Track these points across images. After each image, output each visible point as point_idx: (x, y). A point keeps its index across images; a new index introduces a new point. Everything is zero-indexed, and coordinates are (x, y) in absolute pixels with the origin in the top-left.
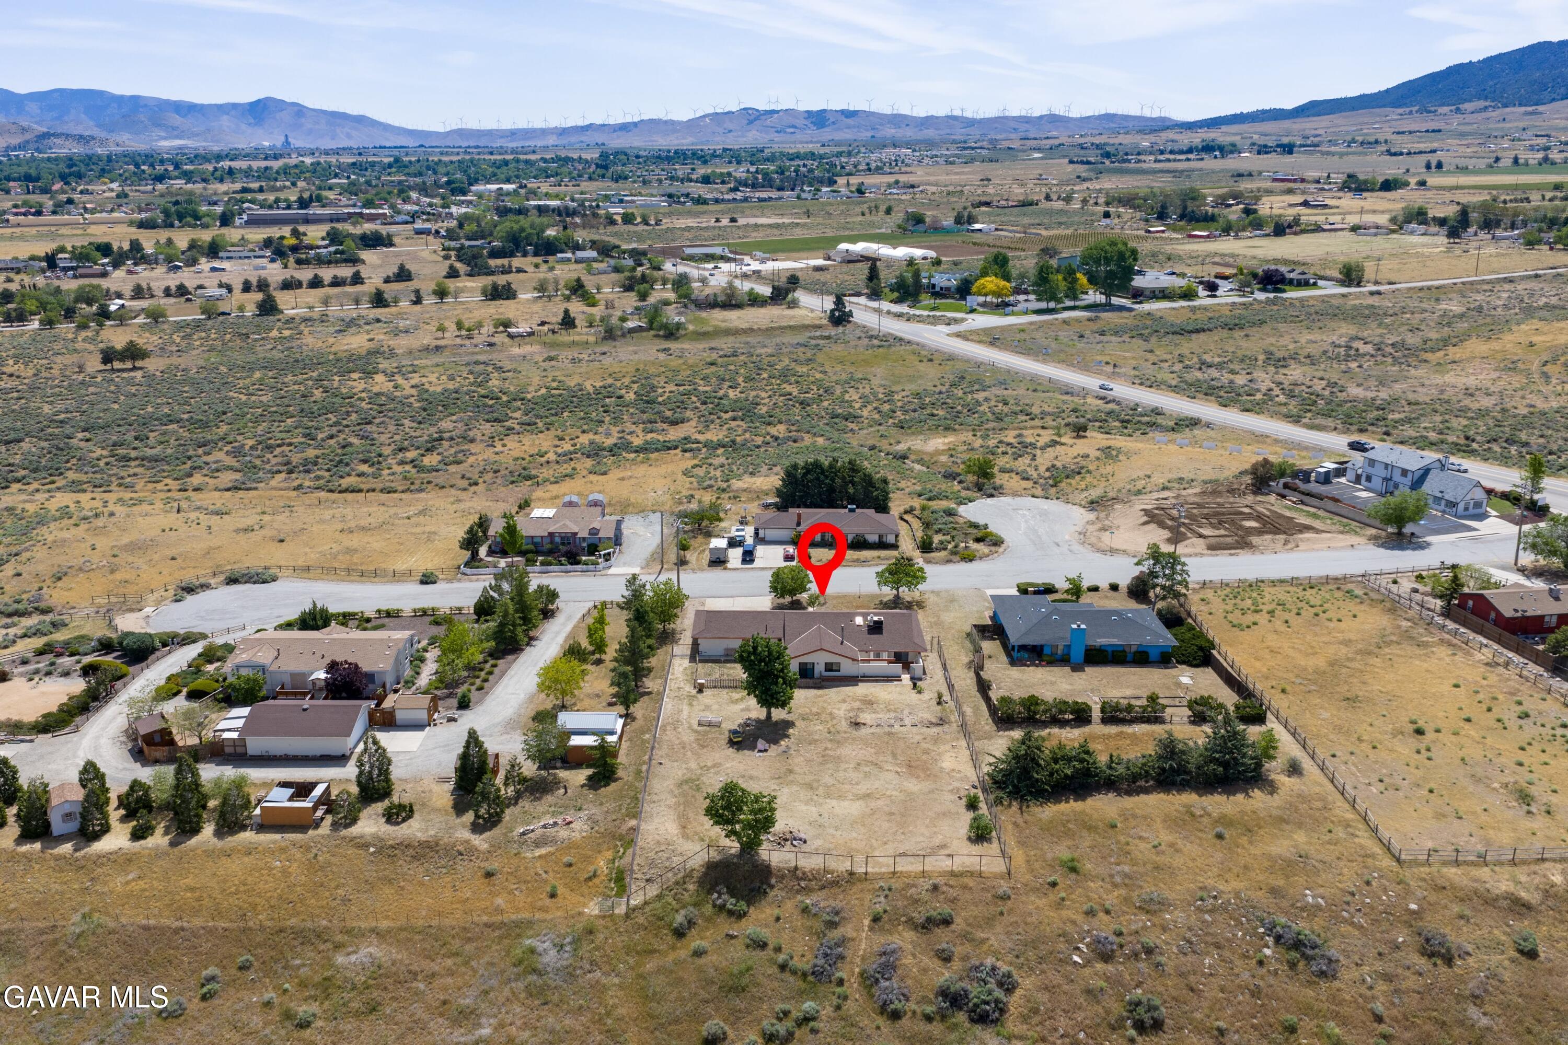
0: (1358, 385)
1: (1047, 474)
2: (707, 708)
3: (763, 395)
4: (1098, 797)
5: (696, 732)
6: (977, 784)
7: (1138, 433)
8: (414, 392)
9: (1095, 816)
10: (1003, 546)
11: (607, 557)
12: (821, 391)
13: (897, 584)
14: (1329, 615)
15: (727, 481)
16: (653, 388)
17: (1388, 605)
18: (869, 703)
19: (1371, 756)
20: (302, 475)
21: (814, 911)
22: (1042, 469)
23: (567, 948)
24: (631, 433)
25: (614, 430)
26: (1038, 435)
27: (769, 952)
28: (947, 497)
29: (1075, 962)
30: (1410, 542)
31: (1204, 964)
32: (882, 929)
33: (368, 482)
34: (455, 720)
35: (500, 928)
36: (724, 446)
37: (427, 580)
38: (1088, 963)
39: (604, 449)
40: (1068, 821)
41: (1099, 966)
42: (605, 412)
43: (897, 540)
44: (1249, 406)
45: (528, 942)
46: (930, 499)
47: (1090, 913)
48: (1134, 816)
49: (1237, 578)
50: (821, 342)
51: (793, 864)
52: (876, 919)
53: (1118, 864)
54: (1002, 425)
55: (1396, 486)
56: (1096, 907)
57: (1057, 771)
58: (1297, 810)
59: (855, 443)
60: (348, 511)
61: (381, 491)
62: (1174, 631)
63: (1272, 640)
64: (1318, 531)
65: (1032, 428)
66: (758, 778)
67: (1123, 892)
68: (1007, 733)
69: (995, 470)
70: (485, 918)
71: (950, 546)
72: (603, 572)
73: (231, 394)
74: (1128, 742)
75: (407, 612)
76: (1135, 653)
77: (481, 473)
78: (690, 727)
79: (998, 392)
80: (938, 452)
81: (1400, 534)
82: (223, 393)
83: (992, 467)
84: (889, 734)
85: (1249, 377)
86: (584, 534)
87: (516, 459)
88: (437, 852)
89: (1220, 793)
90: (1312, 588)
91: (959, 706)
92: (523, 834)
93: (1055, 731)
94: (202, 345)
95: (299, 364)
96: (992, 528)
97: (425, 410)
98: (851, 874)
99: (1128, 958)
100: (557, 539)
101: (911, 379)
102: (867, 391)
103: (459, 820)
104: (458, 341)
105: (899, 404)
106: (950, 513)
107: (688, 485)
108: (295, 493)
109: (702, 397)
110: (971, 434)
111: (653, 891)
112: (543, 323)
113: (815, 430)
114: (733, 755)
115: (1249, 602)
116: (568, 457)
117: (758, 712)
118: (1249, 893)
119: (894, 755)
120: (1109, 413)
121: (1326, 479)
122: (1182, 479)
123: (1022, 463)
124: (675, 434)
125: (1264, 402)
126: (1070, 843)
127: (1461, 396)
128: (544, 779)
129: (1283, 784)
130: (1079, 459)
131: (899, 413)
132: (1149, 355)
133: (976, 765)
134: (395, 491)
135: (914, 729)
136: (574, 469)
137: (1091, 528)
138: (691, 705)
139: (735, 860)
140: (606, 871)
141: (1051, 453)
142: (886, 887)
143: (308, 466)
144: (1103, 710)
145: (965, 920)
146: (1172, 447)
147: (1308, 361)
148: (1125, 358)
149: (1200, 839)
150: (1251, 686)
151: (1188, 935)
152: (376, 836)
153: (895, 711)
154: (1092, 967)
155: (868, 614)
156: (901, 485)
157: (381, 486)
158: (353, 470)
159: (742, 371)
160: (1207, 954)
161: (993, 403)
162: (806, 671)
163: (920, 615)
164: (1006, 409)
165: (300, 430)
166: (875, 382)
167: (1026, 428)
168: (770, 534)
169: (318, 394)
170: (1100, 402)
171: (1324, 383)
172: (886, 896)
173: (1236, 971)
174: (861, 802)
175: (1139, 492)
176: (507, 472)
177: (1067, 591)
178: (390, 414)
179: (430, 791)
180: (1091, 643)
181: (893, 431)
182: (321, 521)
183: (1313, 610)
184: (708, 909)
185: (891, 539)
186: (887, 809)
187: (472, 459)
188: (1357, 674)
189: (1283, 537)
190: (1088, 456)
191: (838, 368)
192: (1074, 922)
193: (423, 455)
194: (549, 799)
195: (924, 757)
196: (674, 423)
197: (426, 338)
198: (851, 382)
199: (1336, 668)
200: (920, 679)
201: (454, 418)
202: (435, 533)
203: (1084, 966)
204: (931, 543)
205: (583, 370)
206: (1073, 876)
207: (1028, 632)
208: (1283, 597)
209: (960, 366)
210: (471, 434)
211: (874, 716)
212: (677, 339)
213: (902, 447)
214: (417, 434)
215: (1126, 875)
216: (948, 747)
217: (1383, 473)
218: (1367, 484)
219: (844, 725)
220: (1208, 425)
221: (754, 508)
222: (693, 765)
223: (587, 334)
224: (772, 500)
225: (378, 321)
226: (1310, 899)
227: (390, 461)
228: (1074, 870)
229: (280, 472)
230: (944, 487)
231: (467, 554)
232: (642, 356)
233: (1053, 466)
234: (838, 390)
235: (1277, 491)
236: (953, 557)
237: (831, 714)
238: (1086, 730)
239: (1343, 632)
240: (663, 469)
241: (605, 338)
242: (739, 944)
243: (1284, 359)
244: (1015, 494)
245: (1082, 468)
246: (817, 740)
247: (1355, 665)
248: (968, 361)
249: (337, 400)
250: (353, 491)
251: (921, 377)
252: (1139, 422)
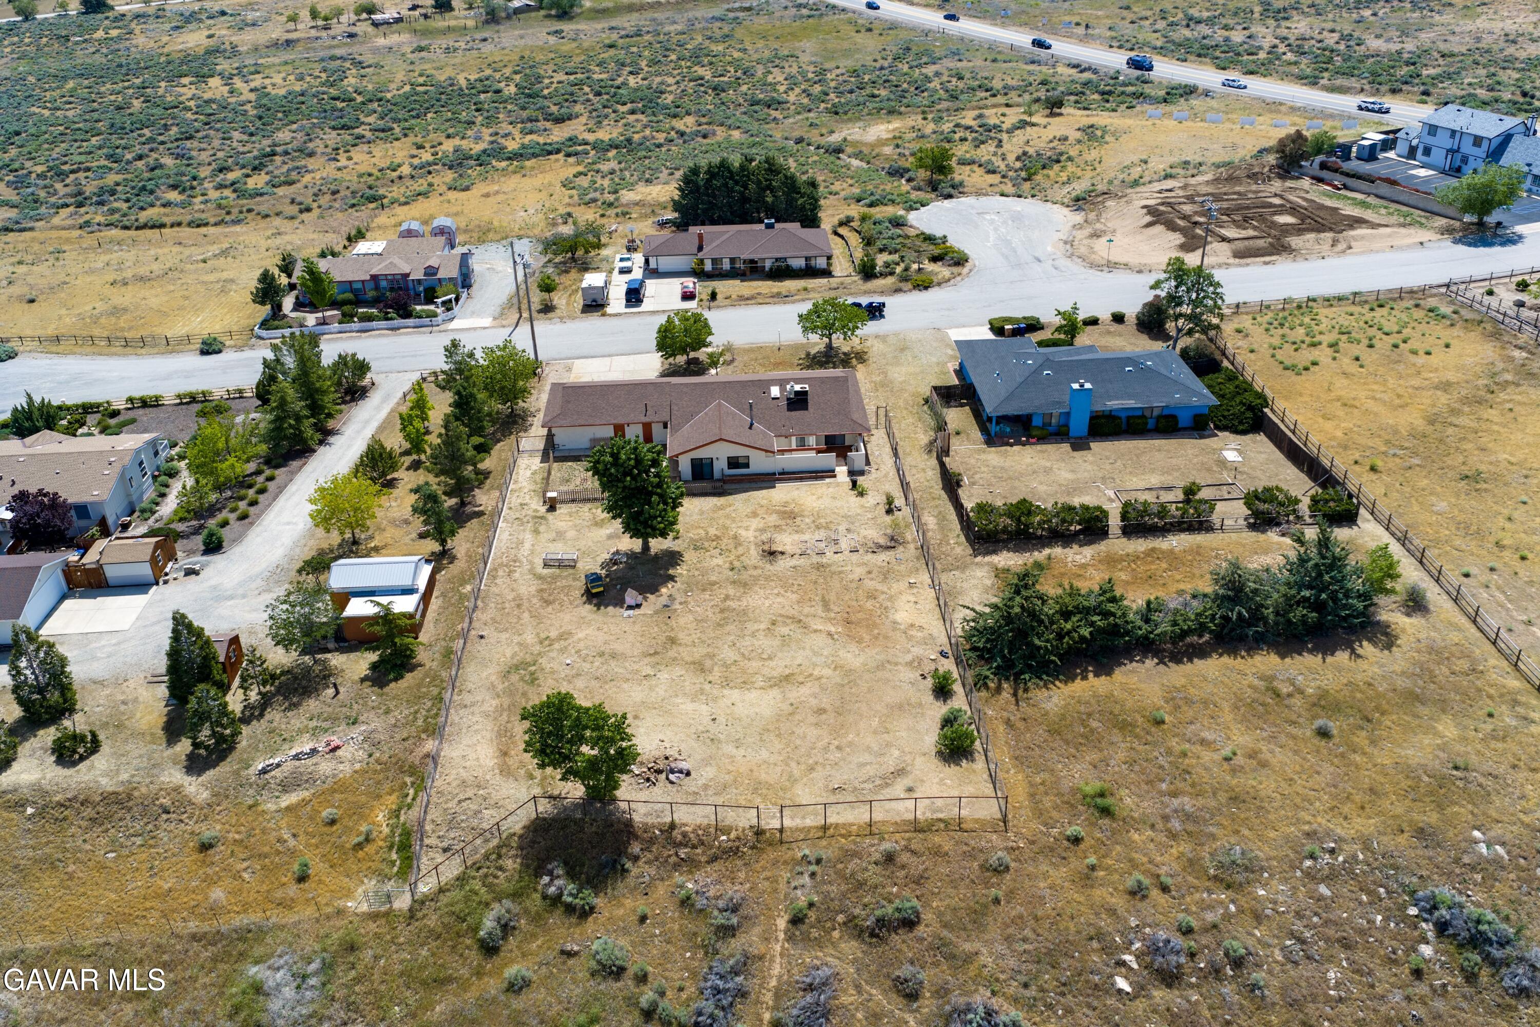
0: (1377, 37)
1: (1018, 165)
2: (560, 535)
3: (670, 80)
4: (1130, 666)
5: (540, 577)
6: (947, 649)
7: (1123, 107)
8: (252, 96)
9: (1129, 704)
10: (968, 265)
11: (448, 306)
12: (739, 74)
13: (828, 329)
14: (1413, 344)
15: (616, 192)
16: (539, 79)
17: (1489, 327)
18: (790, 515)
19: (1522, 573)
20: (93, 208)
21: (699, 906)
22: (1011, 158)
23: (313, 981)
24: (506, 135)
25: (486, 133)
26: (1003, 115)
27: (627, 983)
28: (893, 201)
29: (1120, 991)
30: (1495, 235)
31: (1327, 981)
32: (806, 938)
33: (173, 214)
34: (195, 572)
35: (214, 944)
36: (617, 147)
37: (209, 348)
38: (1140, 990)
39: (471, 157)
40: (1089, 715)
41: (1159, 994)
42: (477, 110)
43: (829, 264)
44: (1252, 67)
45: (254, 970)
46: (871, 205)
47: (1137, 893)
48: (1189, 702)
49: (1282, 296)
50: (741, 14)
51: (668, 820)
52: (796, 920)
53: (1174, 794)
54: (958, 104)
55: (1465, 160)
56: (1146, 881)
57: (1068, 633)
58: (1433, 678)
59: (778, 135)
60: (129, 256)
61: (189, 225)
62: (1207, 378)
63: (1342, 387)
64: (1374, 226)
65: (994, 106)
66: (624, 656)
67: (1185, 847)
68: (988, 559)
69: (953, 163)
70: (193, 926)
71: (899, 270)
72: (442, 327)
73: (34, 109)
74: (1164, 565)
75: (169, 398)
76: (1159, 417)
77: (316, 195)
78: (532, 571)
79: (951, 65)
80: (882, 143)
81: (1481, 224)
82: (23, 109)
83: (949, 158)
84: (819, 567)
85: (1247, 33)
86: (419, 274)
87: (361, 176)
88: (130, 809)
89: (1310, 651)
90: (1381, 306)
91: (917, 518)
92: (264, 771)
93: (1057, 551)
94: (13, 52)
95: (125, 70)
96: (952, 241)
97: (260, 118)
98: (759, 832)
99: (1204, 976)
100: (384, 284)
101: (847, 53)
102: (794, 70)
103: (170, 751)
104: (313, 33)
105: (833, 84)
106: (898, 223)
107: (567, 200)
108: (76, 233)
109: (597, 88)
110: (920, 117)
111: (451, 870)
112: (414, 8)
113: (730, 122)
114: (591, 616)
115: (1301, 331)
116: (426, 169)
117: (630, 544)
118: (1385, 839)
119: (826, 605)
120: (1086, 84)
121: (1370, 154)
122: (1186, 163)
123: (986, 152)
124: (558, 134)
125: (1271, 62)
126: (1094, 756)
127: (1502, 44)
128: (308, 670)
129: (1403, 630)
130: (1056, 143)
131: (832, 96)
132: (1125, 13)
133: (944, 614)
134: (206, 224)
135: (855, 556)
136: (430, 185)
137: (1080, 235)
138: (536, 532)
139: (579, 815)
140: (386, 830)
141: (1020, 136)
142: (812, 859)
143: (103, 196)
144: (1124, 516)
145: (940, 915)
146: (1171, 123)
147: (1313, 11)
148: (1098, 17)
149: (1294, 738)
150: (1326, 463)
151: (1298, 926)
152: (38, 788)
153: (827, 528)
154: (1149, 997)
155: (787, 381)
156: (834, 188)
157: (189, 218)
158: (158, 199)
159: (646, 53)
160: (1331, 959)
161: (945, 78)
162: (702, 470)
163: (861, 373)
164: (961, 85)
165: (105, 151)
166: (804, 58)
167: (986, 107)
168: (665, 263)
169: (137, 104)
170: (1073, 71)
171: (1336, 36)
172: (813, 875)
173: (1379, 990)
174: (775, 692)
175: (1136, 183)
176: (348, 193)
177: (1059, 329)
178: (218, 125)
179: (136, 700)
180: (1098, 408)
181: (825, 118)
182: (91, 271)
183: (1391, 340)
184: (535, 901)
185: (821, 263)
186: (814, 702)
187: (307, 178)
188: (1471, 436)
189: (1329, 235)
190: (1066, 139)
191: (760, 44)
192: (1112, 912)
193: (248, 176)
194: (312, 705)
195: (869, 605)
196: (559, 120)
197: (276, 31)
198: (776, 61)
199: (1438, 426)
200: (862, 473)
201: (294, 127)
202: (232, 281)
203: (1132, 997)
204: (873, 267)
205: (457, 61)
206: (1105, 822)
207: (1010, 397)
208: (1345, 321)
209: (903, 35)
210: (311, 145)
211: (796, 537)
212: (571, 18)
213: (835, 138)
214: (246, 149)
215: (1188, 817)
216: (903, 585)
217: (1448, 143)
218: (1425, 159)
219: (753, 556)
220: (1207, 93)
221: (645, 228)
222: (529, 638)
223: (466, 18)
224: (670, 215)
225: (223, 13)
226: (1483, 849)
227: (206, 185)
228: (1106, 812)
229: (67, 206)
230: (888, 187)
231: (265, 310)
232: (529, 41)
233: (1025, 153)
234: (760, 70)
235: (1311, 173)
236: (902, 285)
237: (735, 537)
238: (1102, 547)
239: (1437, 370)
240: (538, 180)
241: (487, 22)
242: (581, 967)
243: (1285, 9)
244: (979, 193)
245: (1061, 154)
246: (714, 584)
247: (1462, 421)
248: (913, 29)
249: (158, 111)
250: (153, 227)
251: (858, 50)
252: (1123, 93)
